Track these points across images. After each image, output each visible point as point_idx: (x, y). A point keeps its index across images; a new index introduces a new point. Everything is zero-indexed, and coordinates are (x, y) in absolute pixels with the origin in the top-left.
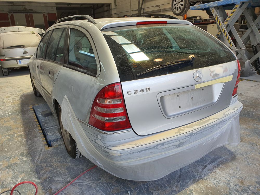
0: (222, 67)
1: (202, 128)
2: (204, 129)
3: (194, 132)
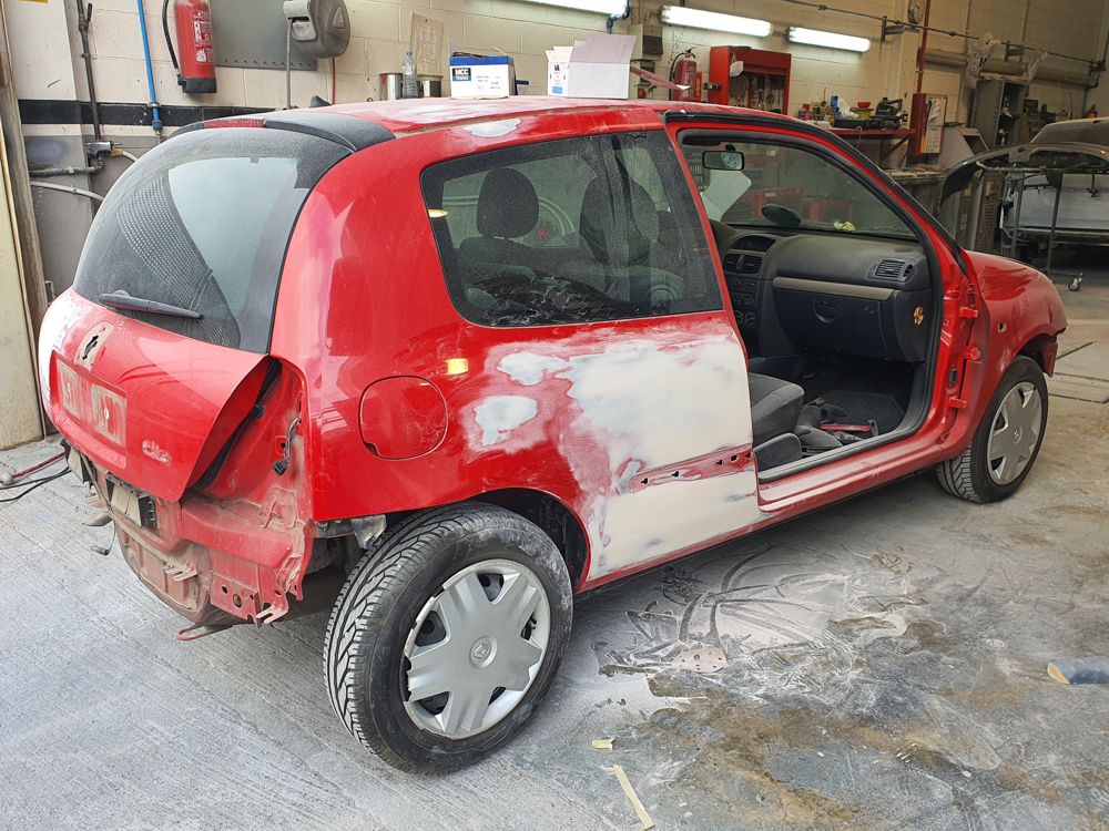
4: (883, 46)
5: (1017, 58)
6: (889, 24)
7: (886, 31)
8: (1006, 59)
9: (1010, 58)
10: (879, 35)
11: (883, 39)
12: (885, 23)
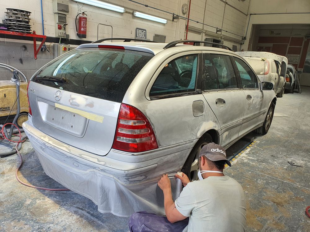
0: (87, 99)
1: (52, 146)
2: (53, 149)
3: (46, 144)
4: (173, 23)
5: (219, 33)
6: (175, 16)
7: (174, 18)
8: (216, 33)
9: (218, 32)
10: (172, 19)
11: (173, 20)
12: (174, 15)
